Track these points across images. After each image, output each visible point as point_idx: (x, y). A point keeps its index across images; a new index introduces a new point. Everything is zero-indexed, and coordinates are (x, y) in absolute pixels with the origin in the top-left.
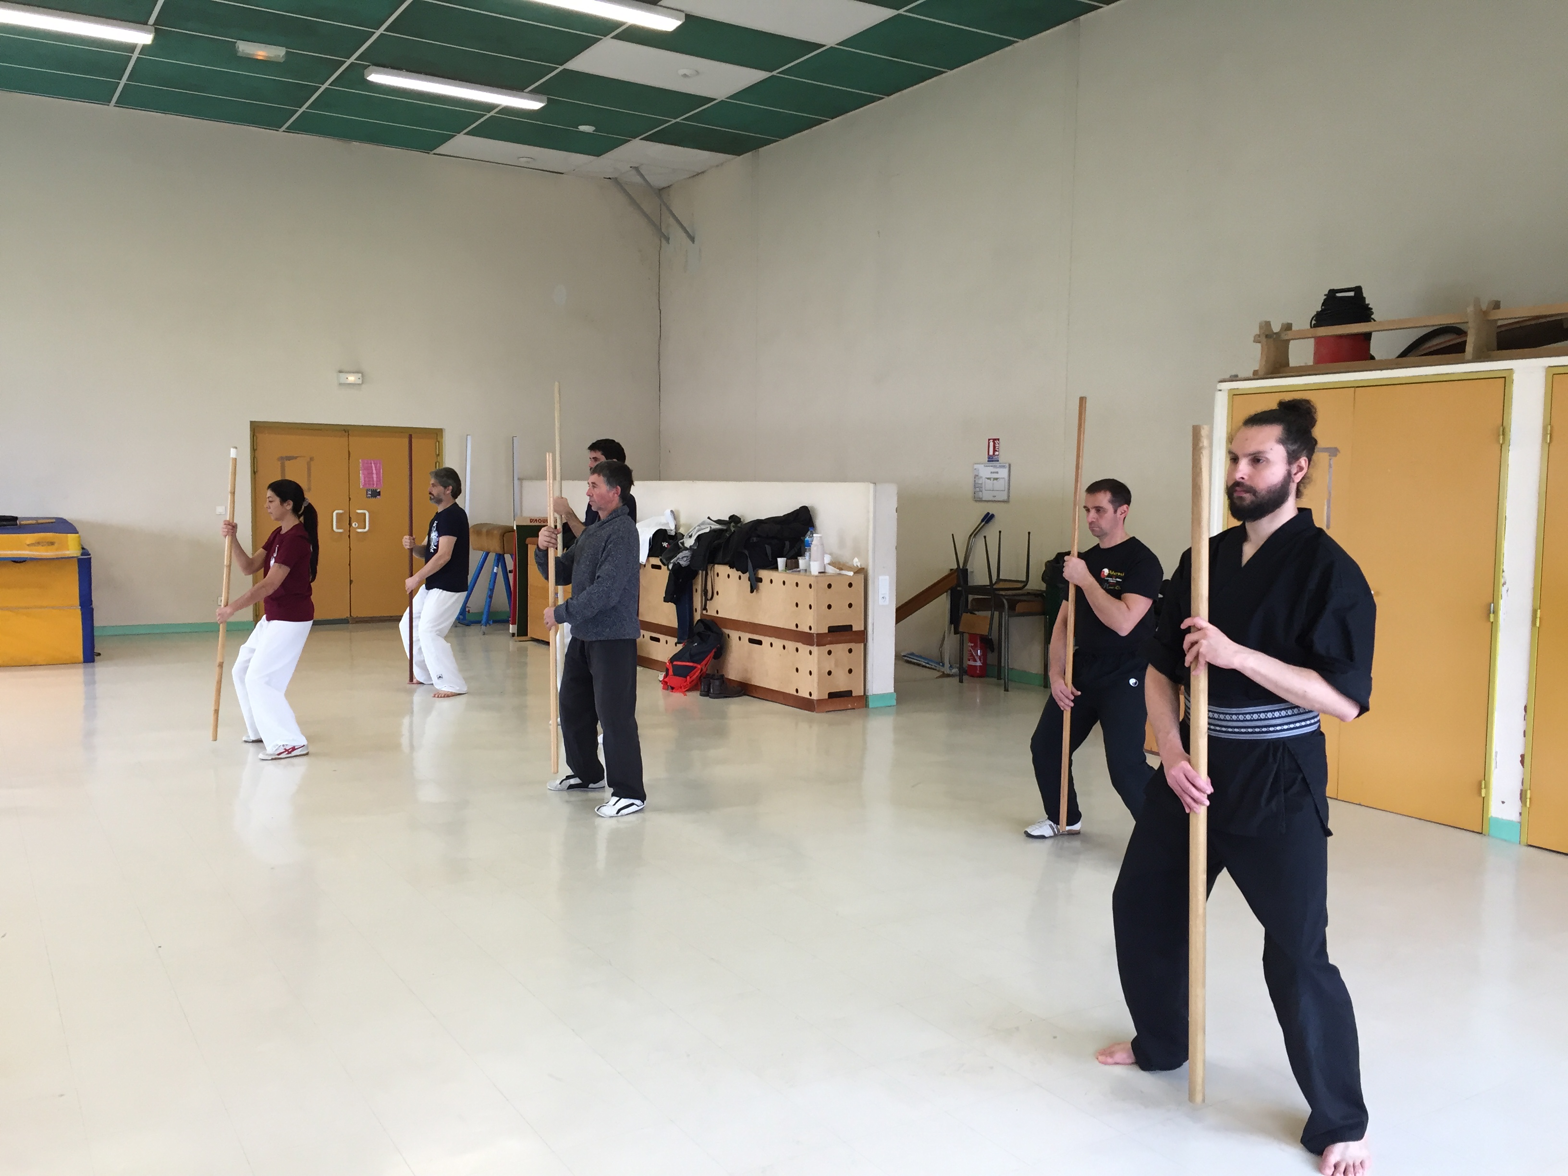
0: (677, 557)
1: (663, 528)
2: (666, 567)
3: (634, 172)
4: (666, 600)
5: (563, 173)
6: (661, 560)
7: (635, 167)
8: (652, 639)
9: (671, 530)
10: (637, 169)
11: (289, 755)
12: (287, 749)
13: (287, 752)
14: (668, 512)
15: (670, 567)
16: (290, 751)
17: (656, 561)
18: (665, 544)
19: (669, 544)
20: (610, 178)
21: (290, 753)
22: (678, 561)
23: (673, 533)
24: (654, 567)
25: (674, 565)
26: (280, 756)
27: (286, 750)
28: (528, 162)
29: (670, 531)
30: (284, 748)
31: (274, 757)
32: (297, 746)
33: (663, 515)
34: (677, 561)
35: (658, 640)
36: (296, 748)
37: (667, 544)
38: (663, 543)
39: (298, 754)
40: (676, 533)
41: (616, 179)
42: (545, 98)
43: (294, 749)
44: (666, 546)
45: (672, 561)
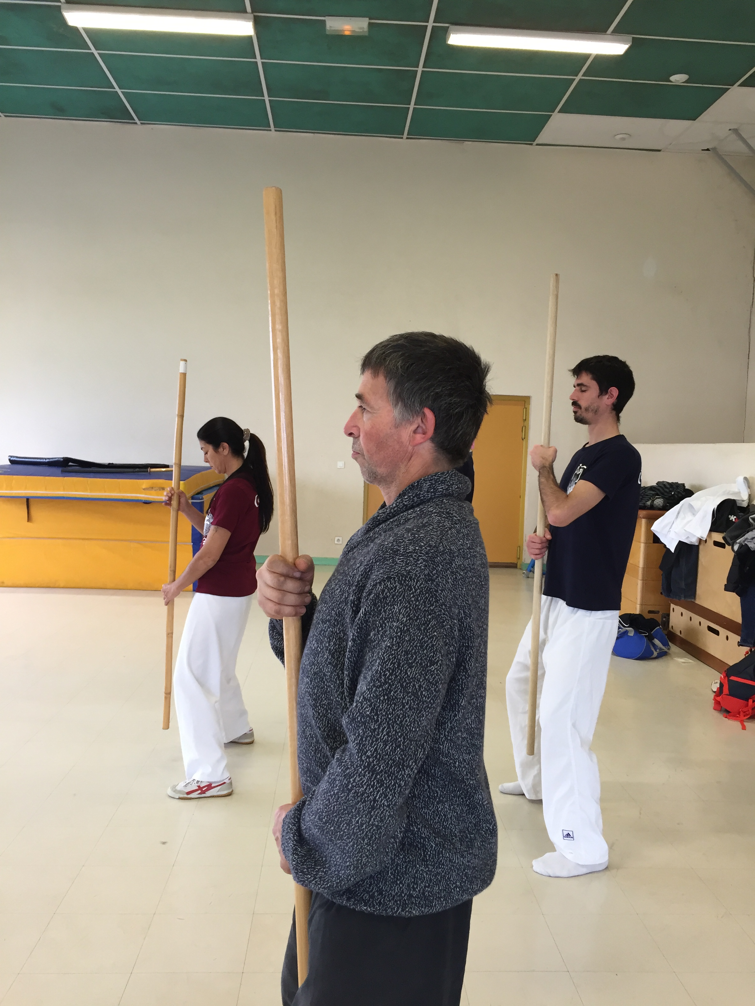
0: (746, 536)
1: (732, 498)
2: (731, 547)
3: (734, 137)
4: (727, 588)
5: (659, 151)
6: (724, 538)
7: (734, 129)
8: (710, 629)
9: (743, 501)
10: (736, 131)
11: (203, 795)
12: (202, 786)
13: (200, 791)
14: (741, 479)
15: (736, 547)
16: (204, 789)
17: (718, 537)
18: (733, 518)
19: (738, 518)
20: (708, 150)
21: (204, 792)
22: (746, 542)
23: (745, 504)
24: (716, 544)
25: (741, 546)
26: (189, 796)
27: (200, 788)
28: (623, 139)
29: (740, 502)
30: (198, 785)
31: (182, 796)
32: (215, 782)
33: (735, 482)
34: (744, 541)
35: (717, 633)
36: (213, 785)
37: (735, 517)
38: (730, 516)
39: (215, 794)
40: (748, 505)
41: (714, 149)
42: (630, 37)
43: (210, 787)
44: (734, 520)
45: (738, 541)
